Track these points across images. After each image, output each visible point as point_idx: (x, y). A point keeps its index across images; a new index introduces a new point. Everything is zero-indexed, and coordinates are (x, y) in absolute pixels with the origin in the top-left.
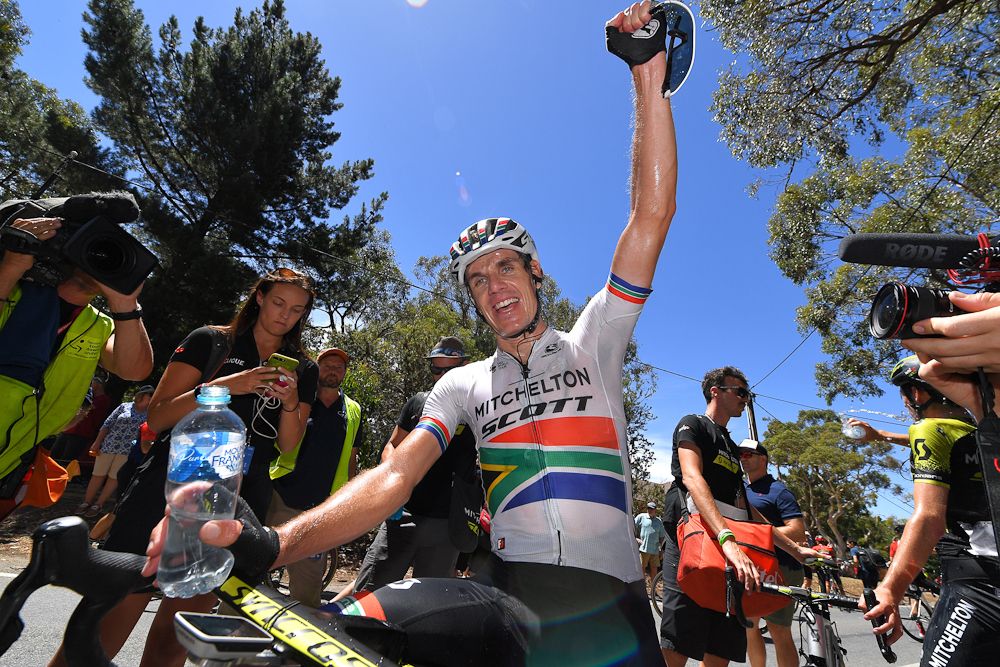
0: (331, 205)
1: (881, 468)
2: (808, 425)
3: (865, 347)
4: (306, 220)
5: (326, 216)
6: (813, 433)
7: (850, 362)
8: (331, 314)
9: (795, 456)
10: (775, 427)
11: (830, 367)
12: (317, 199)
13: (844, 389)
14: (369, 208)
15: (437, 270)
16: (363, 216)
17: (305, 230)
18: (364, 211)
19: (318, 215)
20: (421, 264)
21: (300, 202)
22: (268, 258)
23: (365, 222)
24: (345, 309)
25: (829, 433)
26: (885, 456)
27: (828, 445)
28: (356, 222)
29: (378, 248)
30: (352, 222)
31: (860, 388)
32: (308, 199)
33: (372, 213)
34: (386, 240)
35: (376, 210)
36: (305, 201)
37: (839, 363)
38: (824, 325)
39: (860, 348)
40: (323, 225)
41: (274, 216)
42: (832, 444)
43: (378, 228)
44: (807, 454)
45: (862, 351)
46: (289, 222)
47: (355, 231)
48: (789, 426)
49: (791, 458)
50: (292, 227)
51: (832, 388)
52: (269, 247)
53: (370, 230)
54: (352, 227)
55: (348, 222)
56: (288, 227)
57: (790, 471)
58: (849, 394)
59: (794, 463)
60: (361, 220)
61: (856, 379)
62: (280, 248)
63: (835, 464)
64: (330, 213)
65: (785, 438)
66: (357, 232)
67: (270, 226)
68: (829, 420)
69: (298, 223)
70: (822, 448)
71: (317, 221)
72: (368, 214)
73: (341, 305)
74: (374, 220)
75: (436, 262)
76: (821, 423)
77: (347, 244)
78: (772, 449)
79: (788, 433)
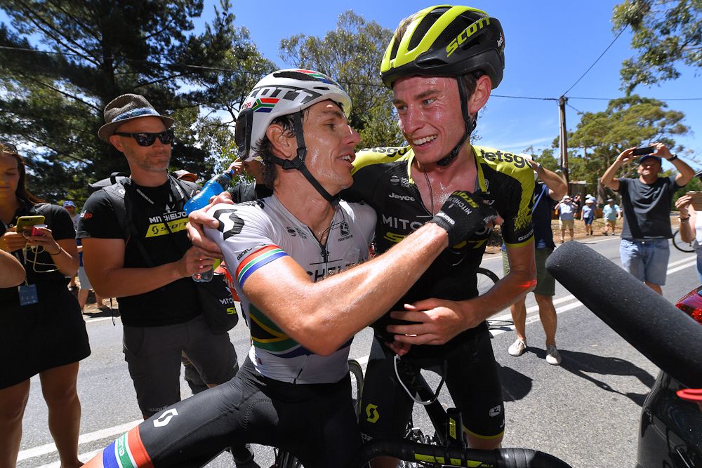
0: (191, 15)
1: (670, 134)
2: (615, 111)
3: (672, 35)
4: (179, 36)
5: (191, 27)
6: (618, 117)
7: (653, 53)
8: (230, 111)
9: (599, 139)
10: (588, 117)
11: (636, 60)
12: (178, 11)
13: (644, 79)
14: (221, 10)
15: (298, 48)
16: (218, 19)
17: (181, 46)
18: (217, 14)
19: (185, 28)
20: (283, 47)
21: (167, 20)
22: (167, 79)
23: (222, 25)
24: (239, 104)
25: (631, 114)
26: (675, 125)
27: (629, 124)
28: (216, 28)
29: (243, 46)
30: (212, 27)
31: (659, 75)
32: (172, 15)
33: (224, 14)
34: (246, 37)
35: (227, 9)
36: (170, 18)
37: (644, 56)
38: (634, 21)
39: (666, 36)
40: (192, 38)
41: (154, 41)
42: (633, 123)
43: (236, 26)
44: (610, 135)
45: (668, 39)
46: (168, 42)
47: (217, 35)
48: (599, 115)
49: (596, 140)
50: (170, 47)
51: (633, 80)
52: (163, 69)
53: (229, 30)
54: (214, 32)
55: (209, 29)
56: (168, 46)
57: (595, 150)
58: (649, 82)
59: (598, 144)
60: (218, 23)
61: (657, 67)
62: (171, 68)
63: (632, 139)
64: (193, 22)
65: (594, 126)
66: (220, 36)
67: (155, 51)
68: (634, 103)
69: (175, 42)
70: (624, 128)
71: (186, 34)
72: (221, 16)
73: (235, 102)
74: (228, 21)
75: (295, 42)
76: (626, 107)
77: (217, 50)
78: (582, 136)
79: (597, 122)
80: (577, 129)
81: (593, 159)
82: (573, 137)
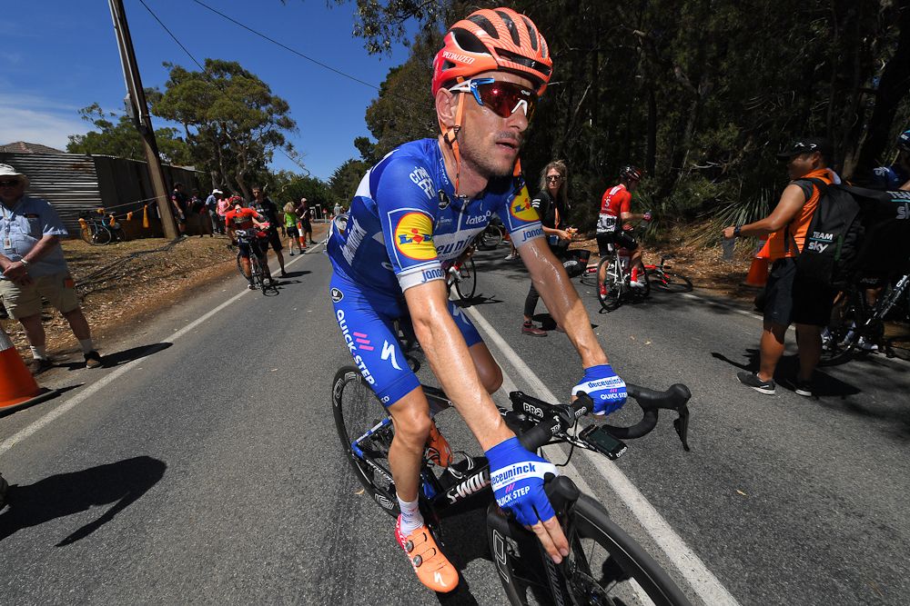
1: (278, 127)
2: (215, 77)
6: (220, 86)
9: (203, 112)
10: (179, 74)
25: (235, 88)
26: (282, 116)
27: (235, 100)
42: (238, 100)
48: (195, 76)
49: (197, 115)
57: (199, 129)
59: (202, 121)
63: (241, 122)
65: (190, 89)
68: (236, 74)
70: (229, 104)
76: (228, 77)
78: (176, 100)
79: (194, 83)
80: (166, 89)
81: (198, 143)
82: (163, 101)
